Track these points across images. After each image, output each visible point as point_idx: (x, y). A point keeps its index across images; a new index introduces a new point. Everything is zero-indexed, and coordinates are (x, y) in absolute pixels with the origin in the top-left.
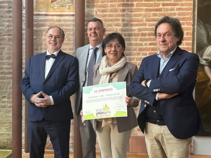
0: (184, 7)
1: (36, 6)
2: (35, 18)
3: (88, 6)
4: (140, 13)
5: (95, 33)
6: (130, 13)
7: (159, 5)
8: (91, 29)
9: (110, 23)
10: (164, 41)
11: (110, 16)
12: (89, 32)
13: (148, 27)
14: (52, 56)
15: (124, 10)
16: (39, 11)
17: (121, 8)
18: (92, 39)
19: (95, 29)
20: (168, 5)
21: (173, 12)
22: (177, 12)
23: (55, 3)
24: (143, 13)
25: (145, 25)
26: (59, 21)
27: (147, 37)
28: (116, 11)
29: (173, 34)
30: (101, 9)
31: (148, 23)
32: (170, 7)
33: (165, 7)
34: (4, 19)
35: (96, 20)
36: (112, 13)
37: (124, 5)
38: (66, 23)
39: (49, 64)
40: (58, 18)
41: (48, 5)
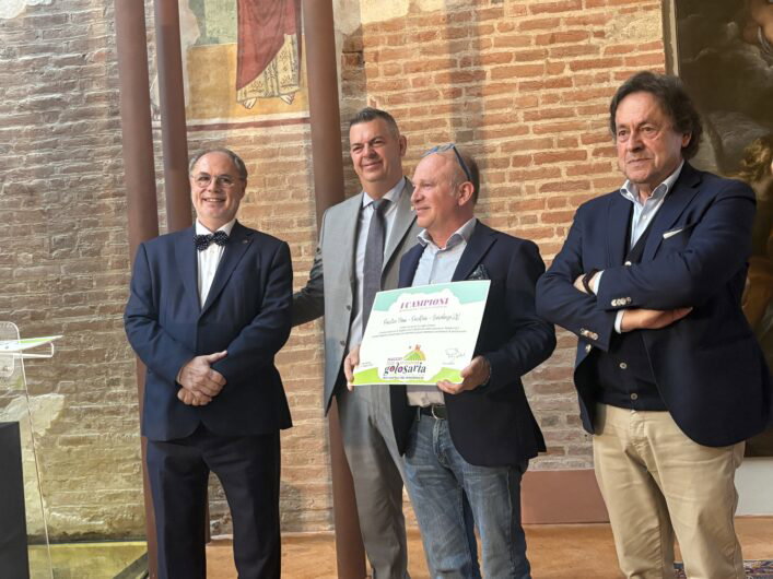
1: (193, 102)
2: (191, 137)
3: (348, 90)
4: (506, 96)
6: (474, 100)
7: (560, 68)
8: (360, 146)
9: (417, 133)
10: (638, 150)
11: (415, 112)
13: (532, 136)
14: (218, 238)
15: (455, 93)
16: (202, 116)
17: (448, 86)
20: (588, 65)
23: (248, 88)
24: (516, 95)
25: (525, 130)
26: (264, 140)
27: (533, 167)
28: (433, 96)
29: (667, 123)
30: (386, 94)
31: (531, 124)
32: (594, 72)
33: (581, 72)
34: (97, 150)
35: (370, 115)
36: (420, 105)
37: (454, 77)
38: (285, 145)
40: (261, 132)
41: (227, 96)
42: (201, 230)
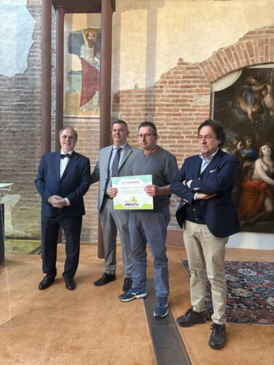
0: (202, 113)
1: (66, 109)
2: (64, 120)
3: (114, 110)
4: (161, 117)
5: (119, 134)
6: (152, 117)
7: (178, 110)
8: (115, 130)
9: (134, 126)
10: (205, 143)
11: (134, 119)
12: (113, 133)
13: (168, 130)
14: (67, 155)
15: (146, 115)
16: (69, 114)
17: (144, 112)
18: (115, 139)
19: (119, 130)
20: (187, 110)
21: (191, 117)
22: (195, 117)
23: (83, 106)
24: (164, 117)
25: (166, 128)
26: (87, 123)
27: (167, 140)
28: (140, 115)
29: (214, 136)
30: (125, 113)
31: (168, 126)
32: (188, 112)
33: (185, 112)
34: (36, 121)
35: (120, 122)
36: (135, 117)
37: (147, 110)
38: (93, 125)
39: (64, 163)
40: (86, 120)
41: (77, 108)
42: (62, 153)
